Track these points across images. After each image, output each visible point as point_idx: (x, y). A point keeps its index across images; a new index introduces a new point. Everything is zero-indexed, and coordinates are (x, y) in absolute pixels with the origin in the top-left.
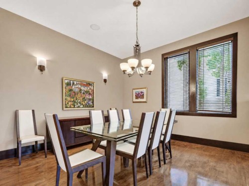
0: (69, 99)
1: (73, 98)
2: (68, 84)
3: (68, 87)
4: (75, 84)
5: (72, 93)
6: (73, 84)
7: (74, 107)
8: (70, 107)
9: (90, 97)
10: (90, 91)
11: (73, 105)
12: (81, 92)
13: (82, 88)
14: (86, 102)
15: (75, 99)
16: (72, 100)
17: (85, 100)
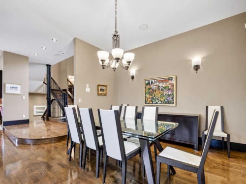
0: (148, 96)
1: (151, 95)
2: (148, 84)
3: (148, 86)
4: (154, 82)
5: (150, 92)
6: (152, 82)
7: (153, 103)
8: (149, 103)
9: (170, 93)
10: (170, 85)
11: (151, 101)
12: (159, 89)
13: (161, 85)
14: (164, 98)
15: (153, 95)
16: (151, 97)
17: (164, 96)
